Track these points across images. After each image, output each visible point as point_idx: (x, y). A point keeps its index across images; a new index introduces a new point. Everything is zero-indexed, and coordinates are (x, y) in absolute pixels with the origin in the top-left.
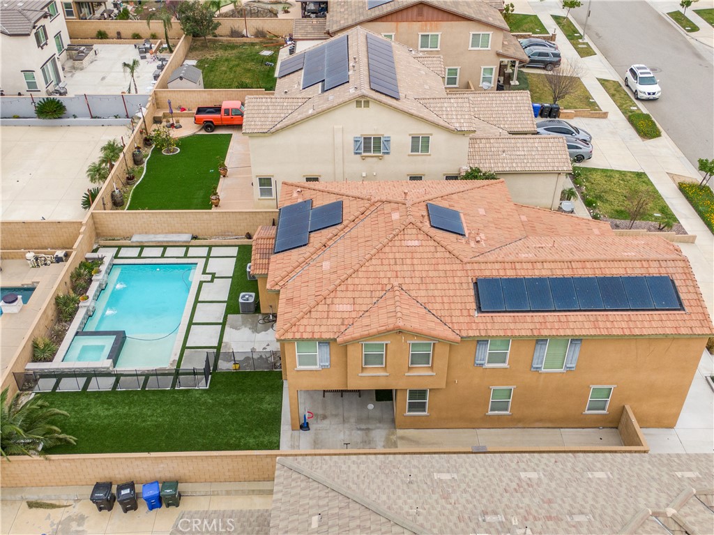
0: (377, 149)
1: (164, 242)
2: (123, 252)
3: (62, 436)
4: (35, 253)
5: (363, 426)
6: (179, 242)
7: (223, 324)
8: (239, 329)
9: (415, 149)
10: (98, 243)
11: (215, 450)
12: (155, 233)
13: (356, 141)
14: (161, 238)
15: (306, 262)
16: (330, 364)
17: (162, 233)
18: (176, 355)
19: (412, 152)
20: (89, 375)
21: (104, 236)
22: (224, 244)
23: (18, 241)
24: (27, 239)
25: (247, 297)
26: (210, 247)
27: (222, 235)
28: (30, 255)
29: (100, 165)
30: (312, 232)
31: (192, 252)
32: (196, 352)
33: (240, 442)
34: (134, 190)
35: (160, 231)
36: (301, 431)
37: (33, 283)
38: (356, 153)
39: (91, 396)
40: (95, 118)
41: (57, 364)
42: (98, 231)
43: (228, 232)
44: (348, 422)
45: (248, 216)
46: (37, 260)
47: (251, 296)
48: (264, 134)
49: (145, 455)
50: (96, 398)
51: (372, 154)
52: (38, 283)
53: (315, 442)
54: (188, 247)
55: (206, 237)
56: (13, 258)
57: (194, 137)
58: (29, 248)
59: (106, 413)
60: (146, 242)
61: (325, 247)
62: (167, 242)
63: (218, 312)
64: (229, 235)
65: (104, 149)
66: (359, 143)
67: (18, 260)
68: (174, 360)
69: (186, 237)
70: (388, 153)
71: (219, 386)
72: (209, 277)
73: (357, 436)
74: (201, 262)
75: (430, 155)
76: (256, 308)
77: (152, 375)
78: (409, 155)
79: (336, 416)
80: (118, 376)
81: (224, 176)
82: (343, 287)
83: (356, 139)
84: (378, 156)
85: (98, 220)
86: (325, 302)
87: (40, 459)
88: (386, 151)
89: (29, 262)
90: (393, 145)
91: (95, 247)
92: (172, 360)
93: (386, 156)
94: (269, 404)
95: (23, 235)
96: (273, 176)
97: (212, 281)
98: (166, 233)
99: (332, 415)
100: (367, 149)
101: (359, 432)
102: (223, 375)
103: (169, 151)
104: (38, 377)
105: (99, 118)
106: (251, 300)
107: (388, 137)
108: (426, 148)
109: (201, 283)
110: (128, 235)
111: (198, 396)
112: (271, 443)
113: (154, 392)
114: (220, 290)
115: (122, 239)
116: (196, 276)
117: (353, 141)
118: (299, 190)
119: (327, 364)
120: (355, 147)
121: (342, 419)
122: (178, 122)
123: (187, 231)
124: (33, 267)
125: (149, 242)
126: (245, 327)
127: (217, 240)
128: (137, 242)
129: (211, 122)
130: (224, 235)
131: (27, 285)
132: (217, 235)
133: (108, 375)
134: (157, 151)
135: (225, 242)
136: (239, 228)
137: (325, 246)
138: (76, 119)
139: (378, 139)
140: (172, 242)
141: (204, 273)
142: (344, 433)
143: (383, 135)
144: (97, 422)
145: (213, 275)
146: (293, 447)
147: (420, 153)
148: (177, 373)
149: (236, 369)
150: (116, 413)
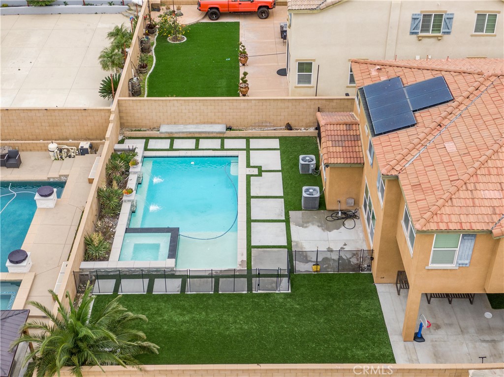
0: (437, 28)
1: (196, 133)
2: (152, 144)
3: (145, 344)
4: (59, 144)
5: (487, 338)
6: (212, 133)
7: (287, 221)
8: (306, 227)
9: (479, 28)
10: (123, 134)
11: (320, 362)
12: (186, 123)
13: (414, 19)
14: (192, 129)
15: (422, 143)
16: (470, 262)
17: (193, 123)
18: (242, 255)
19: (475, 31)
20: (151, 276)
21: (128, 127)
22: (262, 135)
23: (37, 131)
24: (47, 128)
25: (309, 192)
26: (248, 139)
27: (259, 126)
28: (53, 146)
29: (113, 50)
30: (416, 111)
31: (228, 143)
32: (264, 251)
33: (346, 354)
34: (149, 79)
35: (191, 121)
36: (415, 342)
37: (60, 176)
38: (412, 33)
39: (160, 300)
40: (87, 5)
41: (113, 263)
42: (123, 121)
43: (266, 122)
44: (468, 332)
45: (290, 104)
46: (61, 151)
47: (314, 190)
48: (312, 11)
49: (254, 366)
50: (165, 302)
51: (430, 34)
52: (67, 176)
53: (435, 355)
54: (223, 139)
55: (241, 128)
56: (31, 150)
57: (197, 25)
58: (52, 139)
59: (182, 319)
60: (176, 133)
61: (441, 127)
62: (200, 133)
63: (277, 208)
64: (266, 126)
65: (111, 35)
66: (417, 22)
67: (37, 153)
68: (242, 261)
69: (220, 128)
70: (448, 33)
71: (303, 290)
72: (255, 171)
73: (484, 349)
74: (242, 155)
75: (495, 36)
76: (321, 204)
77: (223, 277)
78: (472, 36)
79: (451, 325)
80: (184, 278)
81: (244, 65)
82: (483, 171)
83: (415, 17)
84: (437, 37)
85: (124, 108)
86: (467, 188)
87: (133, 369)
88: (447, 30)
89: (51, 154)
90: (455, 24)
91: (120, 138)
92: (239, 260)
93: (446, 37)
94: (367, 311)
95: (43, 124)
96: (314, 60)
97: (260, 175)
98: (197, 123)
99: (446, 325)
100: (425, 28)
101: (484, 344)
102: (304, 277)
103: (175, 39)
104: (94, 278)
105: (91, 5)
106: (317, 195)
107: (451, 14)
108: (492, 28)
109: (249, 177)
110: (155, 126)
111: (281, 300)
112: (383, 355)
113: (230, 296)
114: (273, 184)
115: (148, 130)
116: (240, 170)
117: (411, 19)
118: (378, 67)
119: (467, 262)
120: (412, 25)
121: (460, 330)
122: (179, 9)
123: (220, 121)
124: (56, 159)
125: (180, 133)
126: (313, 224)
127: (254, 131)
128: (166, 133)
129: (217, 8)
130: (261, 125)
131: (54, 178)
132: (254, 126)
133: (173, 276)
134: (162, 39)
135: (263, 133)
136: (279, 118)
137: (439, 125)
138: (67, 6)
139: (439, 17)
140: (205, 133)
141: (248, 166)
142: (467, 344)
143: (445, 12)
144: (174, 329)
145: (259, 168)
146: (411, 361)
147: (484, 33)
148: (249, 275)
149: (317, 271)
150: (193, 319)
